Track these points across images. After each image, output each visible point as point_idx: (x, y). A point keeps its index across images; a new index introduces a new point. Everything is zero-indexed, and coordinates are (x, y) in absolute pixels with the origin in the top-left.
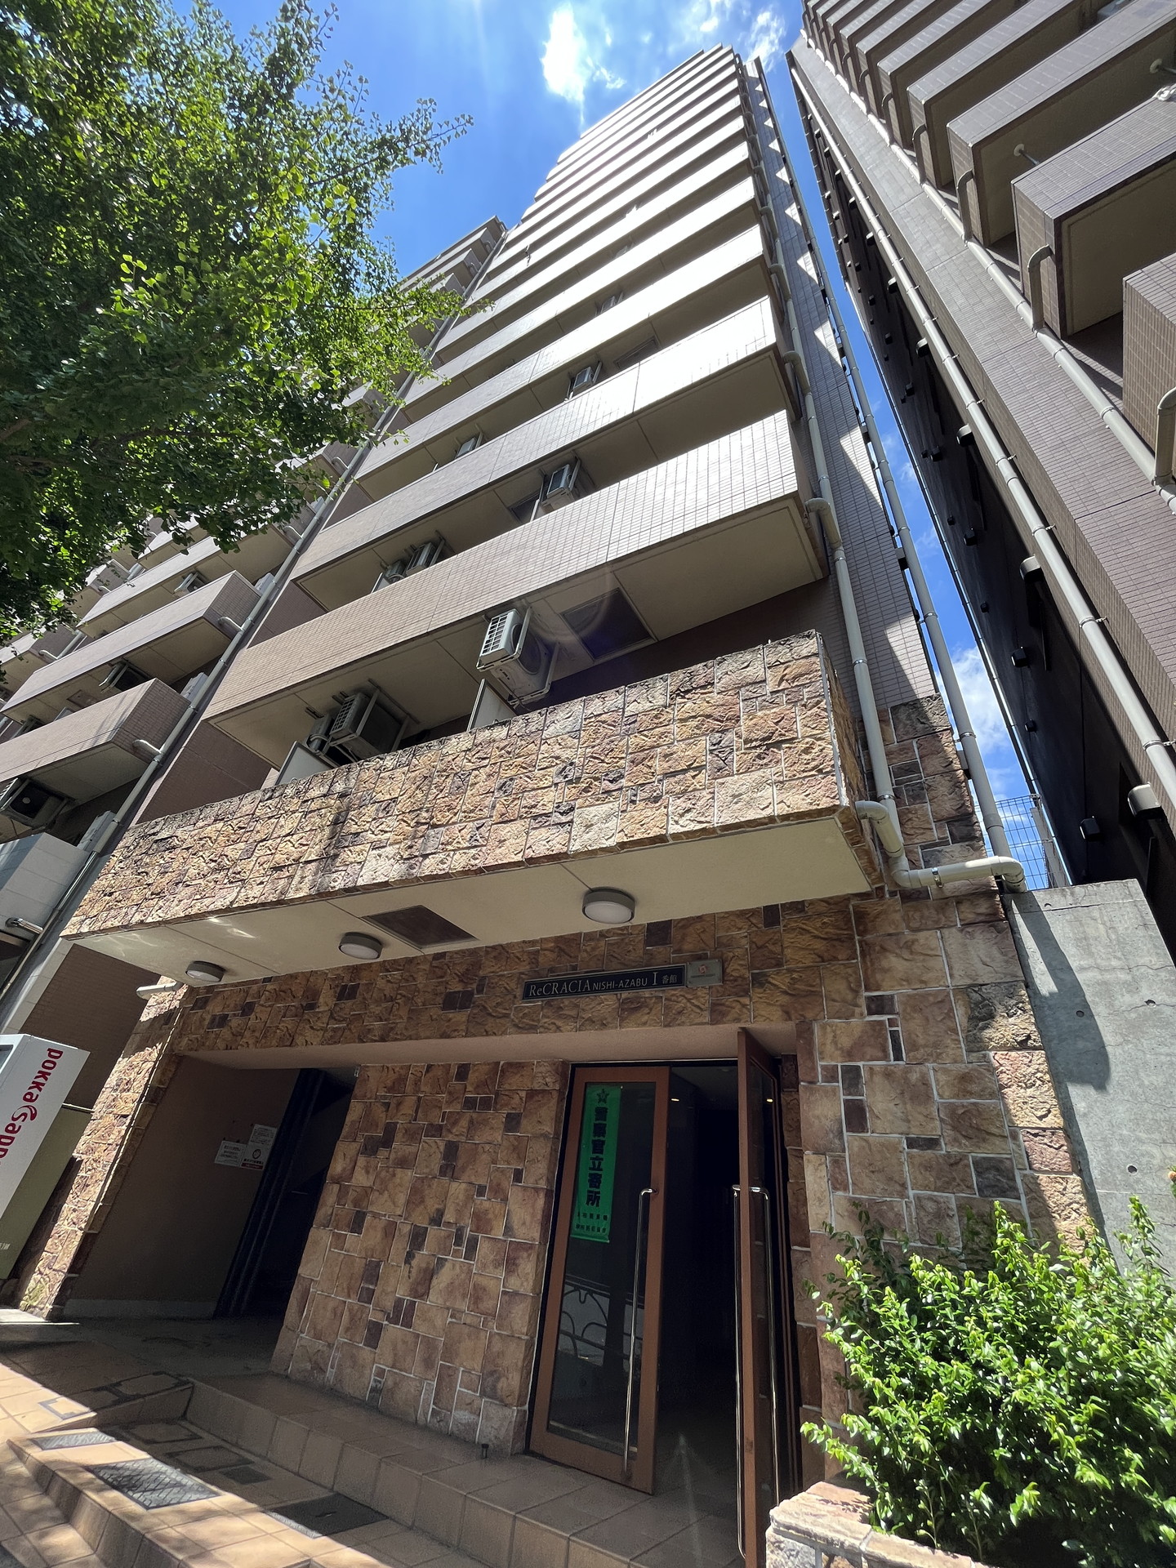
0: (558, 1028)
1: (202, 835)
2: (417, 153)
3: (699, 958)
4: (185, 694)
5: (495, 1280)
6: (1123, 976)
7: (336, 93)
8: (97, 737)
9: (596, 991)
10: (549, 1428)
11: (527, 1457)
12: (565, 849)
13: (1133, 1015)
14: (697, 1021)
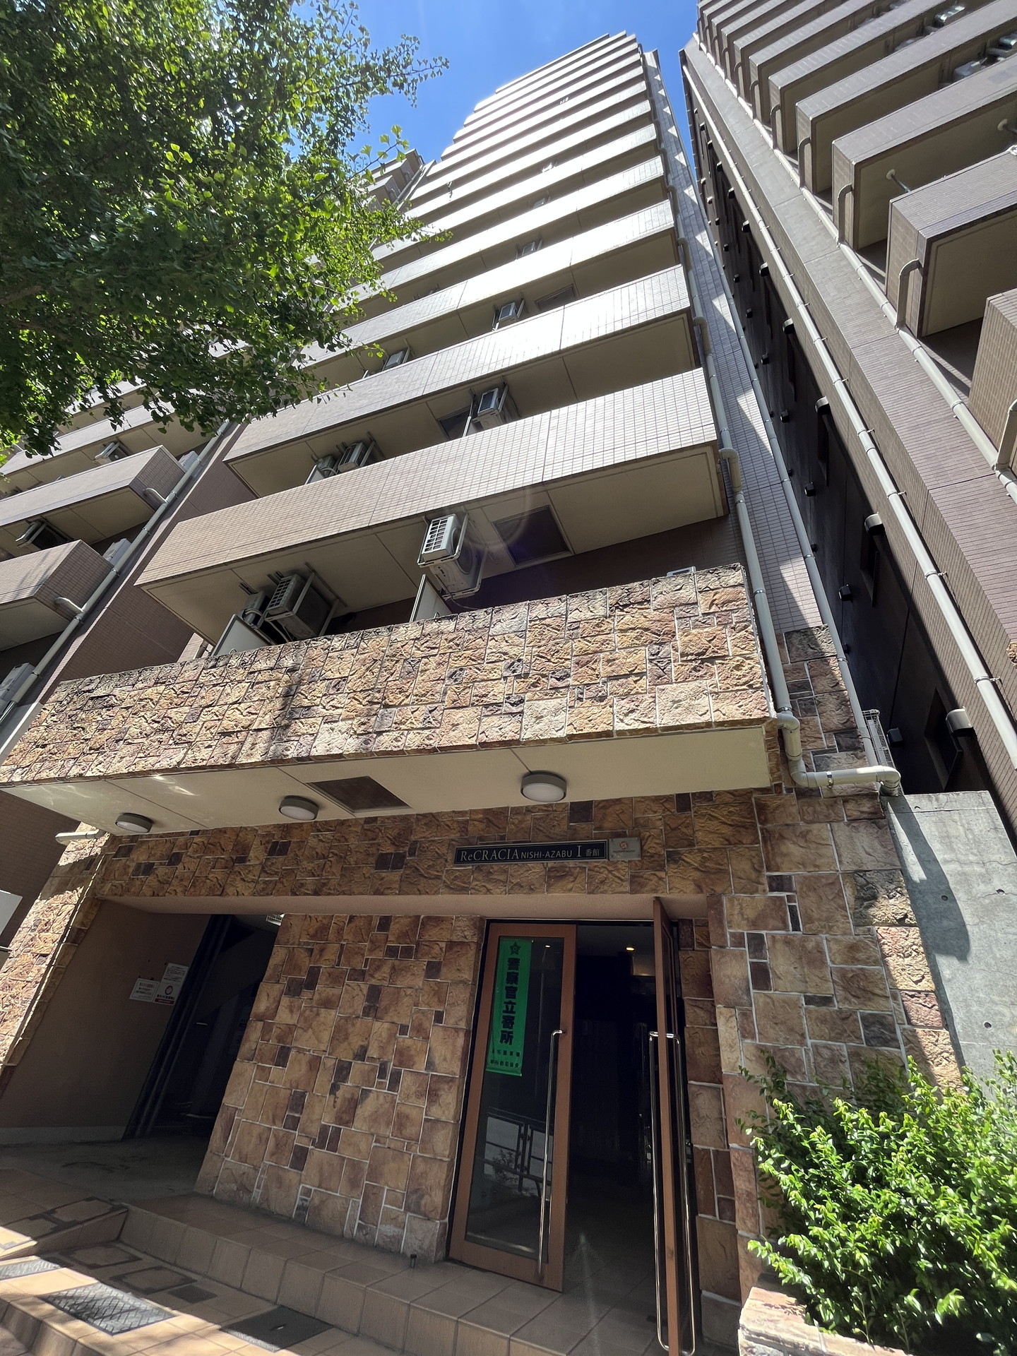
0: (489, 890)
1: (143, 696)
2: (395, 84)
3: (618, 835)
4: (108, 556)
5: (418, 1109)
6: (978, 869)
7: (330, 13)
8: (19, 590)
9: (524, 860)
10: (467, 1238)
11: (449, 1264)
12: (518, 737)
13: (987, 901)
14: (617, 890)
